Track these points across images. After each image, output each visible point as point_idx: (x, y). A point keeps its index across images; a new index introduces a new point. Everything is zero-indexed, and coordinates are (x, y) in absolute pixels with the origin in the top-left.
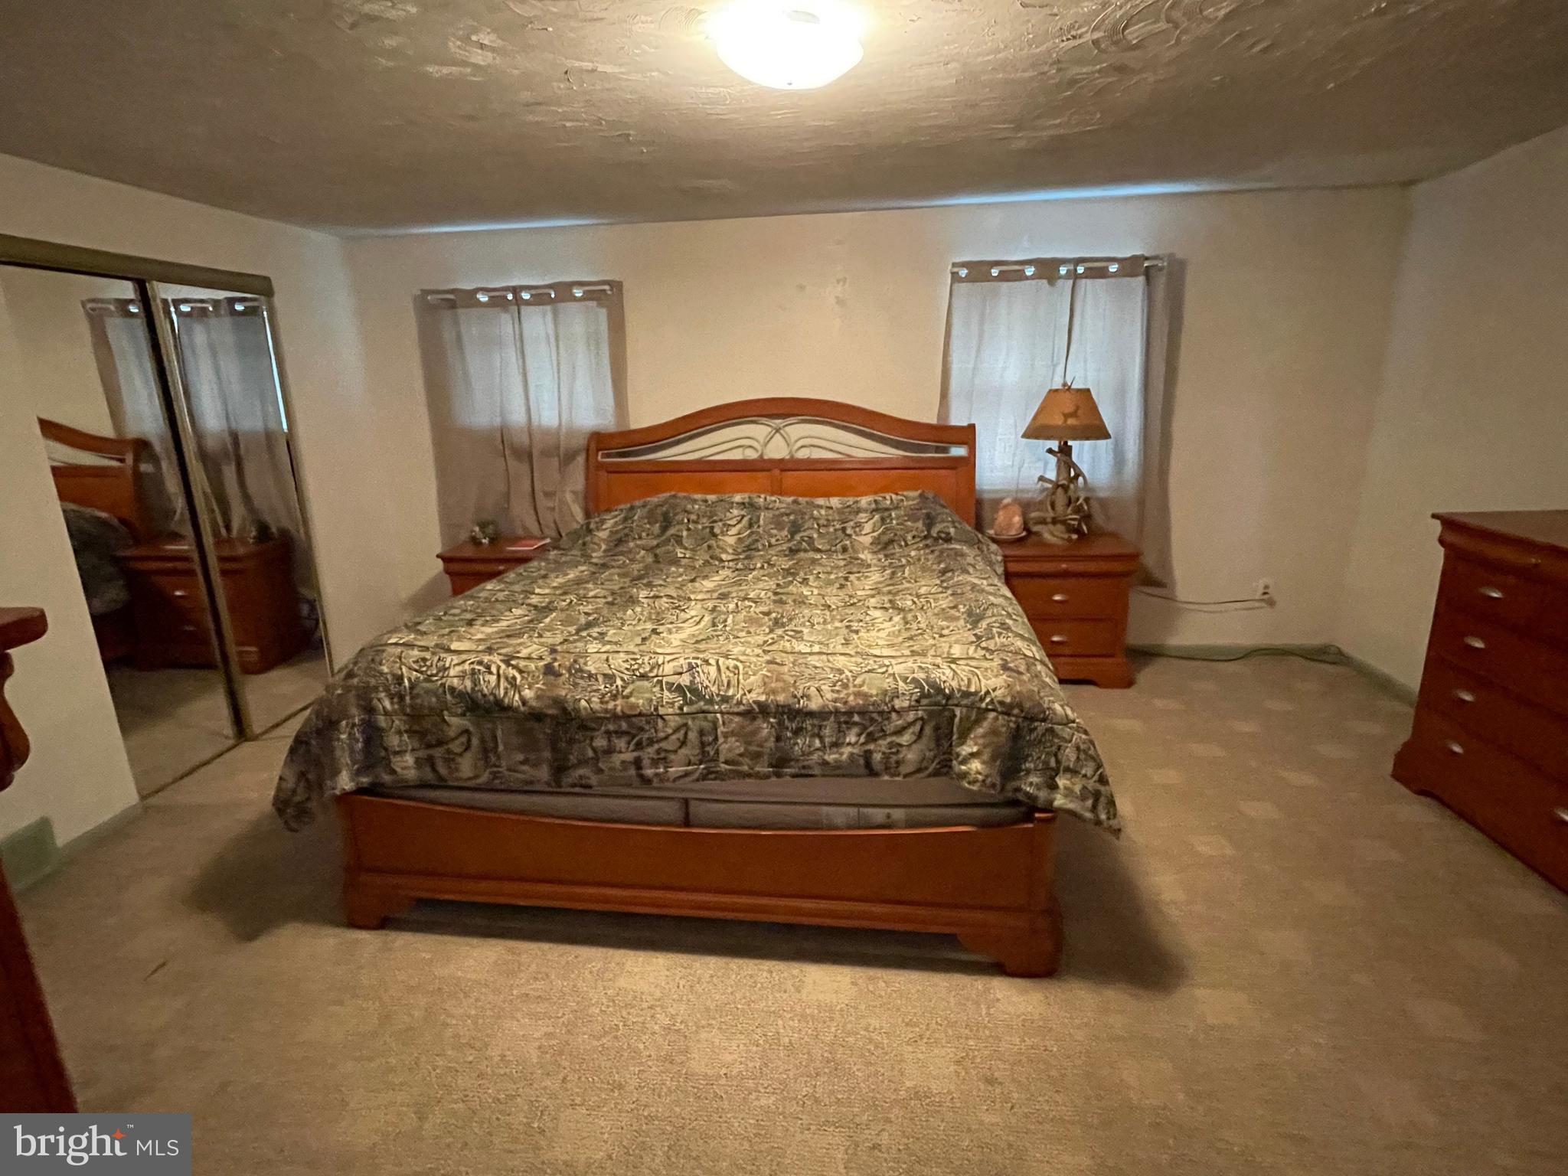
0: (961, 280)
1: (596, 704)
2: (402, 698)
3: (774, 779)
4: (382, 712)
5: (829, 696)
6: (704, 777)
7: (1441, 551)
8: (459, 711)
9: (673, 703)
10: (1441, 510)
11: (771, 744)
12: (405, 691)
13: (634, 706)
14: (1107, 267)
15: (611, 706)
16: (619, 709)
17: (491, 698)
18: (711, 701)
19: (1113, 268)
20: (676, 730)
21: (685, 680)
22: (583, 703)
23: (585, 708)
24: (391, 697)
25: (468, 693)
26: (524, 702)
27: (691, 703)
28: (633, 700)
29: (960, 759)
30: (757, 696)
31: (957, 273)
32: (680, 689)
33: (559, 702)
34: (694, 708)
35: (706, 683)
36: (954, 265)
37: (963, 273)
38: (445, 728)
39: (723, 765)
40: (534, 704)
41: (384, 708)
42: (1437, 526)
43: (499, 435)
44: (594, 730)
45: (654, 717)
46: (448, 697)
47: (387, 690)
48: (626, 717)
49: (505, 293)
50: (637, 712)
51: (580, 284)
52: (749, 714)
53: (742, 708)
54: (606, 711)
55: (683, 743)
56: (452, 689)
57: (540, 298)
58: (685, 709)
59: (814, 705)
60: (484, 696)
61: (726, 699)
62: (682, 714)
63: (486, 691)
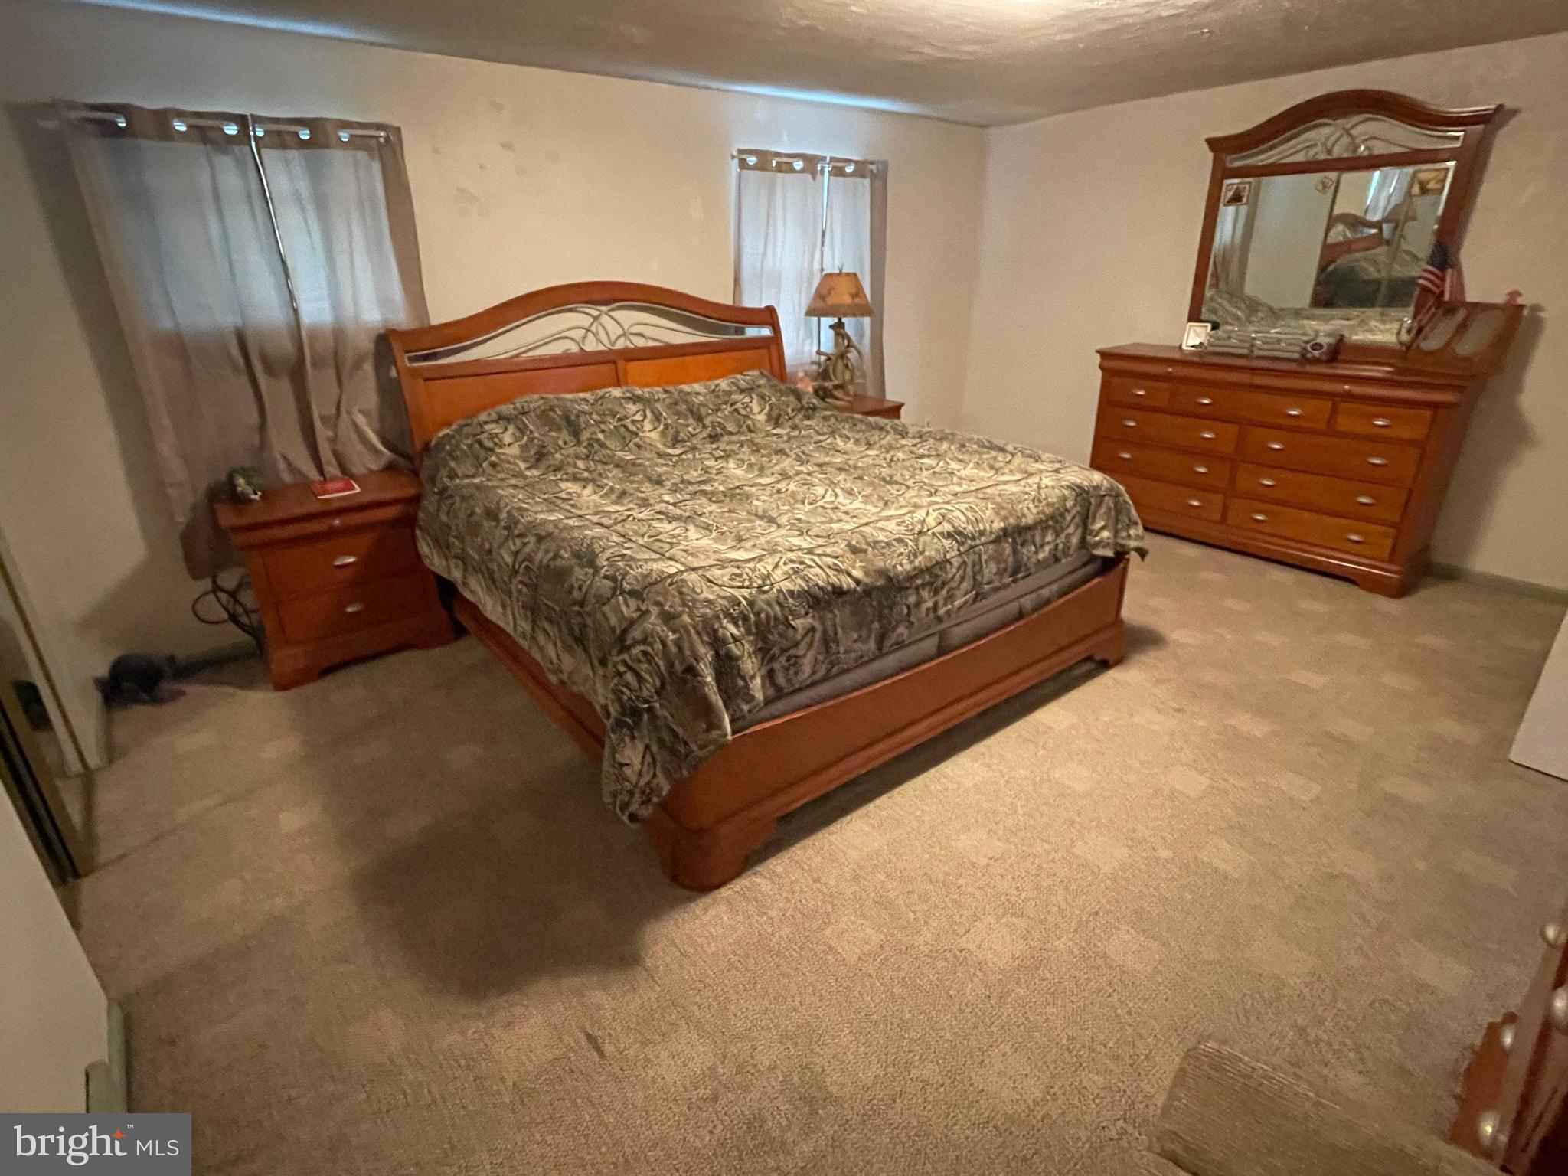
0: (749, 168)
1: (908, 567)
2: (746, 619)
3: (1013, 585)
4: (731, 640)
5: (1034, 511)
6: (975, 600)
7: (1099, 373)
8: (803, 611)
9: (952, 548)
10: (1099, 347)
11: (1011, 559)
12: (747, 610)
13: (930, 558)
14: (844, 167)
15: (917, 563)
16: (923, 564)
17: (830, 588)
18: (973, 538)
19: (850, 169)
20: (959, 568)
21: (947, 527)
22: (899, 568)
23: (902, 573)
24: (734, 621)
25: (805, 591)
26: (858, 582)
27: (963, 543)
28: (927, 553)
29: (1094, 533)
30: (998, 525)
31: (745, 160)
32: (949, 535)
33: (883, 573)
34: (966, 546)
35: (963, 525)
36: (741, 152)
37: (752, 160)
38: (791, 632)
39: (986, 587)
40: (867, 580)
41: (732, 635)
42: (1098, 358)
43: (233, 342)
44: (907, 588)
45: (943, 563)
46: (790, 600)
47: (728, 615)
48: (928, 569)
49: (217, 123)
50: (934, 562)
51: (345, 125)
52: (997, 541)
53: (993, 536)
54: (915, 569)
55: (963, 578)
56: (791, 593)
57: (281, 136)
58: (962, 549)
59: (1029, 519)
60: (821, 588)
61: (982, 533)
62: (960, 554)
63: (821, 583)
